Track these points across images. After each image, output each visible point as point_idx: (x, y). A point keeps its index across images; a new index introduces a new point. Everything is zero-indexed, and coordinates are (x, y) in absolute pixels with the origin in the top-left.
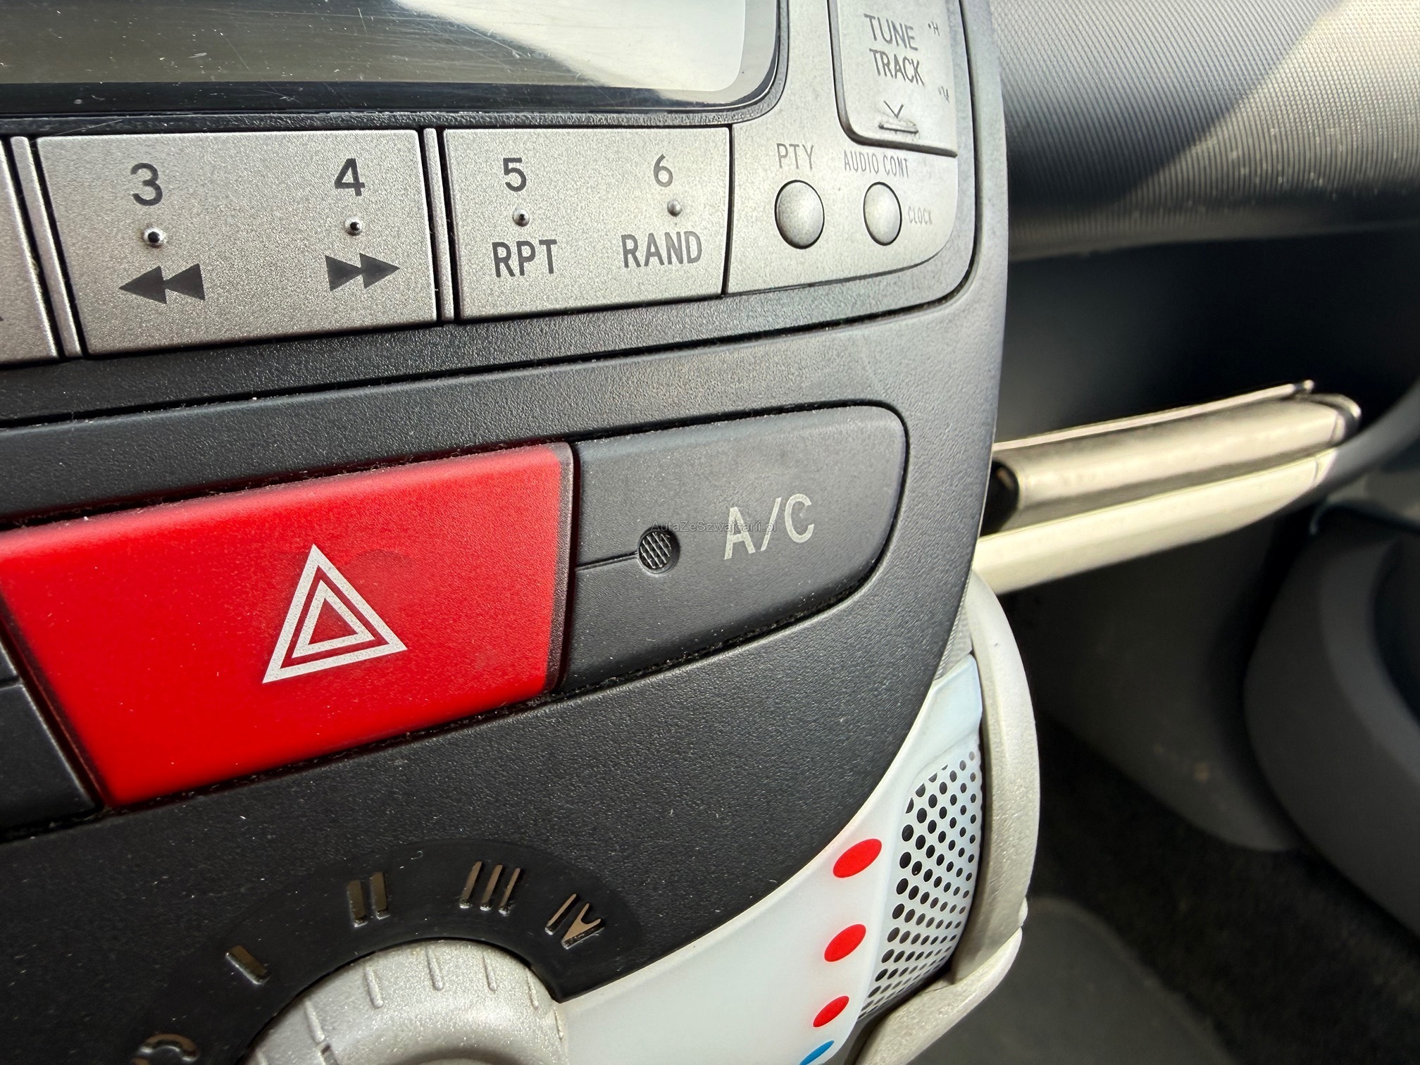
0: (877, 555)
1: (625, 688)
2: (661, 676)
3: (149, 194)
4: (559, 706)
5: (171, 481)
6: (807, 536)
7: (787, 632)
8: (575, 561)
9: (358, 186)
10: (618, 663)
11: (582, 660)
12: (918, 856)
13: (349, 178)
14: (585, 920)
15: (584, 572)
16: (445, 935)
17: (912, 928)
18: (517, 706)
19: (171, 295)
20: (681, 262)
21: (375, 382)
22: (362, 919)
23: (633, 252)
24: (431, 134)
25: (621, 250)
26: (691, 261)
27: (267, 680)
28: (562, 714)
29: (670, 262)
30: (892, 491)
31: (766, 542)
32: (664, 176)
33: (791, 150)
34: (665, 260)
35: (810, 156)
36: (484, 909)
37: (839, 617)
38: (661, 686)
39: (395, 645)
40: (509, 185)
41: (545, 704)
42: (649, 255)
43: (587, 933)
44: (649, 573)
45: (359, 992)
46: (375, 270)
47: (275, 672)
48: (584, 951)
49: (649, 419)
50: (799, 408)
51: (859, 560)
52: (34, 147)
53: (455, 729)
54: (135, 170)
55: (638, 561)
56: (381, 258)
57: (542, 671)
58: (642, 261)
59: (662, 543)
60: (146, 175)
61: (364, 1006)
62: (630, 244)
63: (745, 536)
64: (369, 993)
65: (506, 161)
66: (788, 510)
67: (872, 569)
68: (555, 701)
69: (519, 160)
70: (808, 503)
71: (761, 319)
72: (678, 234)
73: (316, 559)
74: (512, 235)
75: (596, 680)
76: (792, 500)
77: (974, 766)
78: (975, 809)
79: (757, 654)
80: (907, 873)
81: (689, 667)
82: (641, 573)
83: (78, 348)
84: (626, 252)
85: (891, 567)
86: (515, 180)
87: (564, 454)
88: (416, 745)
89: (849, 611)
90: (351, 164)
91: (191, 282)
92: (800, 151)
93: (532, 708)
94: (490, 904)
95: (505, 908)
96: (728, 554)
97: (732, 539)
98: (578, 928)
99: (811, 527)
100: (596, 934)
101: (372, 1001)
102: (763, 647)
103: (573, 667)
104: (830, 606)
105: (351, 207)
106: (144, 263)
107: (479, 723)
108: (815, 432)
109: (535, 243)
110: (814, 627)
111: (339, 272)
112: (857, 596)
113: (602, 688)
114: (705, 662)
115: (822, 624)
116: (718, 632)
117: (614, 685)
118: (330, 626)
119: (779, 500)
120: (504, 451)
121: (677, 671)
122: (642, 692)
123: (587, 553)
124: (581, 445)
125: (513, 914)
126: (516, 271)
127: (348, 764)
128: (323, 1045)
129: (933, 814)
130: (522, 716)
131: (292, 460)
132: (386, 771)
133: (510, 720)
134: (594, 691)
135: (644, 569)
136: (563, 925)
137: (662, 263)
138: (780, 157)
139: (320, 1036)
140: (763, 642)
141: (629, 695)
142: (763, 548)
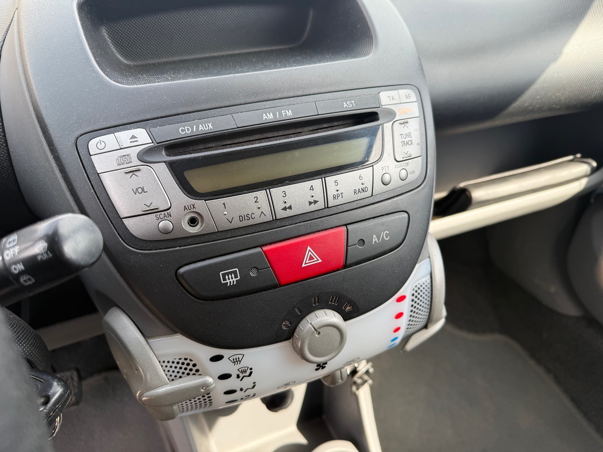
0: (403, 240)
1: (355, 267)
2: (362, 264)
3: (284, 195)
4: (345, 270)
5: (288, 237)
6: (388, 238)
7: (385, 256)
8: (347, 246)
9: (313, 189)
10: (354, 262)
11: (349, 262)
12: (416, 300)
13: (312, 188)
14: (349, 307)
15: (349, 248)
16: (327, 307)
17: (415, 315)
18: (338, 270)
19: (287, 210)
20: (364, 192)
21: (315, 219)
22: (314, 304)
23: (356, 192)
24: (323, 179)
25: (354, 192)
26: (366, 192)
27: (302, 266)
28: (345, 271)
29: (362, 193)
30: (405, 228)
31: (380, 240)
32: (361, 178)
33: (384, 168)
34: (361, 192)
35: (388, 168)
36: (333, 303)
37: (395, 253)
38: (362, 266)
39: (320, 261)
40: (335, 185)
41: (342, 269)
42: (359, 192)
43: (350, 309)
44: (359, 247)
45: (314, 316)
46: (315, 202)
47: (303, 265)
48: (349, 312)
49: (359, 220)
50: (387, 214)
51: (399, 242)
52: (269, 191)
53: (328, 274)
54: (282, 192)
55: (358, 245)
56: (316, 200)
57: (342, 264)
58: (357, 193)
59: (362, 242)
60: (284, 193)
61: (316, 317)
62: (355, 191)
63: (376, 240)
64: (316, 316)
65: (335, 181)
66: (384, 234)
67: (402, 243)
68: (344, 269)
69: (337, 181)
70: (388, 232)
71: (379, 199)
72: (364, 188)
73: (309, 248)
74: (336, 193)
75: (351, 265)
76: (385, 232)
77: (429, 281)
78: (429, 290)
79: (379, 260)
80: (413, 303)
81: (367, 263)
82: (358, 247)
83: (275, 219)
84: (355, 192)
85: (406, 242)
86: (336, 184)
87: (345, 228)
88: (323, 276)
89: (397, 251)
90: (312, 186)
91: (290, 208)
92: (386, 167)
93: (340, 270)
94: (334, 303)
95: (336, 304)
96: (373, 243)
97: (374, 240)
98: (348, 308)
99: (389, 237)
100: (351, 309)
101: (317, 317)
102: (380, 259)
103: (347, 263)
104: (393, 250)
105: (312, 193)
106: (284, 205)
107: (332, 273)
108: (389, 219)
109: (340, 194)
110: (390, 255)
111: (310, 203)
112: (399, 248)
113: (352, 267)
114: (369, 262)
115: (392, 254)
116: (372, 256)
117: (354, 266)
118: (311, 258)
119: (383, 233)
120: (335, 228)
121: (364, 263)
122: (358, 267)
123: (349, 244)
124: (347, 226)
125: (338, 305)
126: (337, 198)
127: (313, 279)
128: (310, 323)
129: (419, 291)
130: (339, 272)
131: (304, 233)
132: (318, 280)
133: (337, 272)
134: (350, 267)
135: (359, 246)
136: (346, 307)
137: (361, 193)
138: (382, 169)
139: (310, 322)
140: (380, 258)
141: (356, 268)
142: (380, 242)
